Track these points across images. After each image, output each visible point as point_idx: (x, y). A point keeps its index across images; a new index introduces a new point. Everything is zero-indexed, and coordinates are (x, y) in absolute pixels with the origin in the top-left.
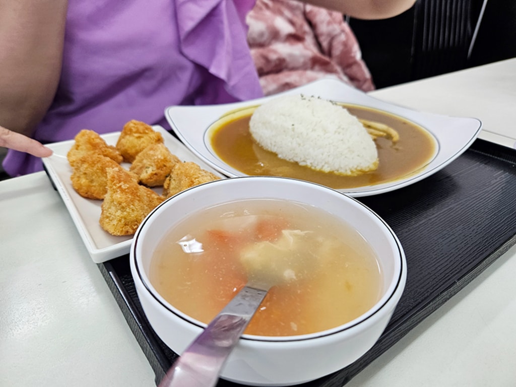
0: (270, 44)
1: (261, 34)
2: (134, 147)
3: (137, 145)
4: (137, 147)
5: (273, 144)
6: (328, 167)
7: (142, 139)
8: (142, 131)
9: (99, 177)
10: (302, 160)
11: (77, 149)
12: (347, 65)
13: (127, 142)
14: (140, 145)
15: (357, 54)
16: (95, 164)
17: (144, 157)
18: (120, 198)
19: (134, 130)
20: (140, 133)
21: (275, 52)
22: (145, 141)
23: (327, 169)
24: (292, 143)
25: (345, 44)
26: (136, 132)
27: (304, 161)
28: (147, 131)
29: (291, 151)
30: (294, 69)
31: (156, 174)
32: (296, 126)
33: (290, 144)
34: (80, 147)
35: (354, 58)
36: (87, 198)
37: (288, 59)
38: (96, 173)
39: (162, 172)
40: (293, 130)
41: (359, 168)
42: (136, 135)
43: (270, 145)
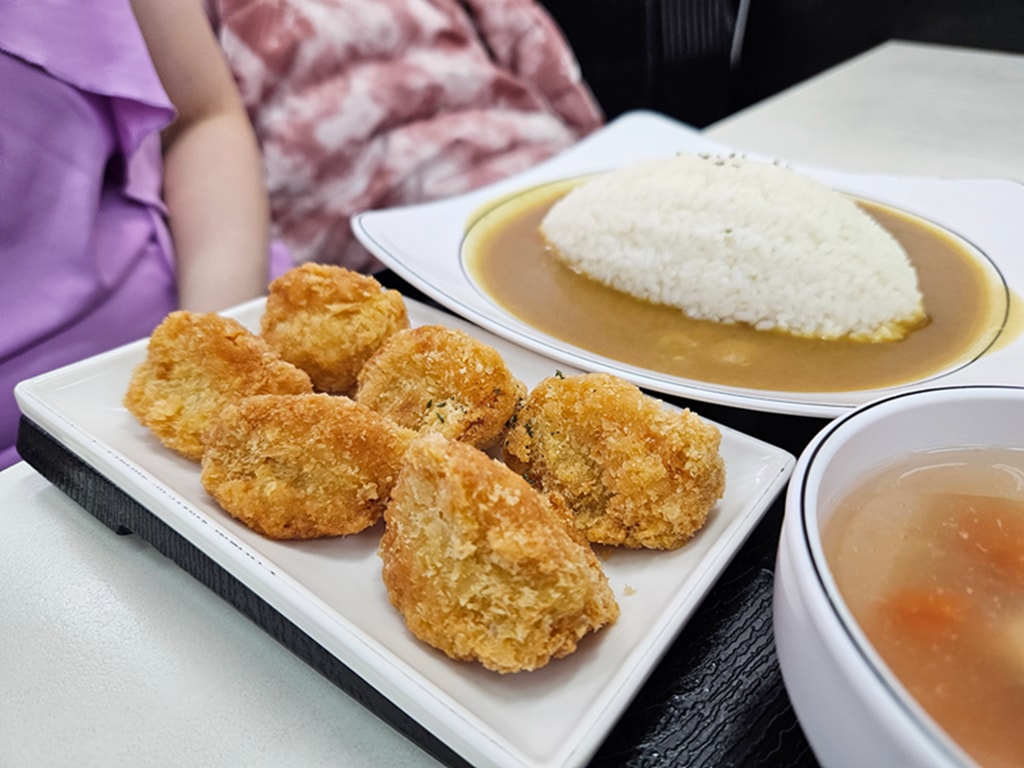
0: (403, 54)
1: (385, 32)
2: (336, 343)
3: (344, 337)
4: (343, 343)
5: (668, 282)
6: (836, 325)
7: (357, 320)
8: (350, 295)
9: (327, 466)
10: (760, 316)
11: (162, 376)
12: (554, 95)
13: (302, 333)
14: (353, 339)
15: (572, 72)
16: (308, 426)
17: (399, 370)
18: (529, 544)
19: (324, 293)
20: (345, 301)
21: (417, 70)
22: (369, 323)
23: (832, 331)
24: (730, 276)
25: (546, 50)
26: (330, 301)
27: (765, 319)
28: (366, 294)
29: (727, 296)
30: (459, 108)
31: (480, 422)
32: (738, 233)
33: (725, 280)
34: (177, 370)
35: (566, 78)
36: (292, 540)
37: (449, 87)
38: (315, 453)
39: (496, 413)
40: (728, 242)
41: (899, 319)
42: (336, 308)
43: (656, 289)
